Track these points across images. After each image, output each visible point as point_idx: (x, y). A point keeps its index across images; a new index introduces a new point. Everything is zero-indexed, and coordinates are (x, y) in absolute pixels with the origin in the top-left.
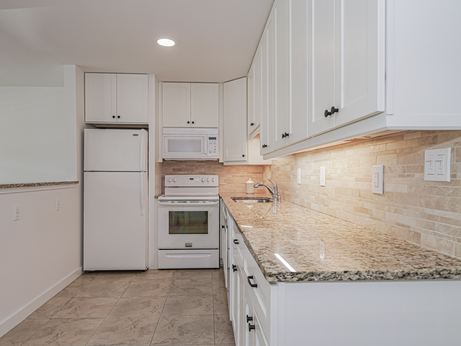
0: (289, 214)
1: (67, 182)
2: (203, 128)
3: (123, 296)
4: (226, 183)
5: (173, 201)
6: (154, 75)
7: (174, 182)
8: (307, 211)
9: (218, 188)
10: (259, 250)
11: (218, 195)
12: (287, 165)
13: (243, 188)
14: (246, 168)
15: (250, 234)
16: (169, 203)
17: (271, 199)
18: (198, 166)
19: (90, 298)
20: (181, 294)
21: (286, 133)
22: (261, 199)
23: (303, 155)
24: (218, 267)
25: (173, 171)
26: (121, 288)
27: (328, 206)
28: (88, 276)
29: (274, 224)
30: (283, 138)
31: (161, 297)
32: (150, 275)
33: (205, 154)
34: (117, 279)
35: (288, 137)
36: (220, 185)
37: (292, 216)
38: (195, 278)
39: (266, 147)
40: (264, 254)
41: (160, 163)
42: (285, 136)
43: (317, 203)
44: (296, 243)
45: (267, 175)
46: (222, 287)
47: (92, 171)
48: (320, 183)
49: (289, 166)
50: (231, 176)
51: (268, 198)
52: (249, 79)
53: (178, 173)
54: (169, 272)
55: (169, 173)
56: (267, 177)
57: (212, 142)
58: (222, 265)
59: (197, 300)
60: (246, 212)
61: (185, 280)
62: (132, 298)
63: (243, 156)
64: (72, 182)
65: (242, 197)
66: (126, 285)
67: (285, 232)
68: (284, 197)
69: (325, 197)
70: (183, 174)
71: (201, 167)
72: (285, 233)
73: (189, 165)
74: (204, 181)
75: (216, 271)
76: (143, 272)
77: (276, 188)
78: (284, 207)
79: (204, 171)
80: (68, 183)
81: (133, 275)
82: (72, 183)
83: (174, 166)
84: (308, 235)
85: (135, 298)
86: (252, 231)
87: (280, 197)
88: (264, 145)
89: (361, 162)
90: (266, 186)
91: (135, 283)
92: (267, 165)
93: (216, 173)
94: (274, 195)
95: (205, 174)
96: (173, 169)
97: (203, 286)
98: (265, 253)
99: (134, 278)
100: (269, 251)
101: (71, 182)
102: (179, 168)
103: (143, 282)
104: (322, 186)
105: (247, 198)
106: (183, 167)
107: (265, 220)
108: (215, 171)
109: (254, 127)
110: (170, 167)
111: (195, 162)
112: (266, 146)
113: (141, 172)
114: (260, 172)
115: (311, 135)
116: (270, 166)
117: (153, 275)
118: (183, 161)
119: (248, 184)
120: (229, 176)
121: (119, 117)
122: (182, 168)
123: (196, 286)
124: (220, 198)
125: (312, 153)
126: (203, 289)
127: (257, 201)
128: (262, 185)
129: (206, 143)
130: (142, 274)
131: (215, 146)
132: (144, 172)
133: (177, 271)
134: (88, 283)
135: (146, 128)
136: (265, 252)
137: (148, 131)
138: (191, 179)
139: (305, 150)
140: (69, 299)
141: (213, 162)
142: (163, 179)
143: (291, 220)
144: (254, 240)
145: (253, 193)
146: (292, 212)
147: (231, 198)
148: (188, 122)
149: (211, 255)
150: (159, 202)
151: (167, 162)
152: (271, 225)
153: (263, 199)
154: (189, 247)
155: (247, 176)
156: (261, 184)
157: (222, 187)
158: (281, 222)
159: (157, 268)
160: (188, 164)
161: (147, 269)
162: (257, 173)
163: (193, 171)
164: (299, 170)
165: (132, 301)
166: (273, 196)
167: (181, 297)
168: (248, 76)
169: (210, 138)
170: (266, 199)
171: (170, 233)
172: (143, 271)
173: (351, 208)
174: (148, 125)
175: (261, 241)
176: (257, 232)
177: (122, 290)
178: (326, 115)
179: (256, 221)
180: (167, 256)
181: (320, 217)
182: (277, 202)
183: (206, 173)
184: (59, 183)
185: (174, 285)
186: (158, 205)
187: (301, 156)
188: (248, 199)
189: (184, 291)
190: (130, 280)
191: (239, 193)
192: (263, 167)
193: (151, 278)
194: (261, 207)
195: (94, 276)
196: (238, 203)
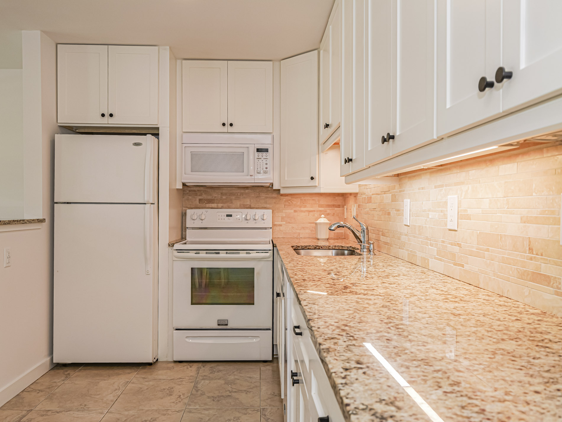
0: (391, 279)
1: (24, 220)
2: (247, 134)
3: (111, 410)
4: (285, 223)
5: (197, 251)
6: (168, 47)
7: (201, 221)
8: (423, 272)
9: (271, 230)
10: (342, 370)
11: (271, 242)
12: (385, 192)
13: (312, 231)
14: (316, 198)
15: (323, 327)
16: (192, 254)
17: (358, 249)
18: (239, 194)
19: (58, 412)
20: (207, 407)
21: (388, 134)
22: (341, 248)
23: (415, 176)
24: (271, 359)
25: (199, 203)
26: (111, 394)
27: (463, 266)
28: (61, 371)
29: (367, 301)
30: (383, 143)
31: (174, 412)
32: (160, 372)
33: (251, 176)
34: (105, 378)
35: (393, 141)
36: (274, 225)
37: (399, 284)
38: (232, 377)
39: (350, 162)
40: (355, 385)
41: (177, 189)
42: (387, 140)
43: (441, 260)
44: (418, 352)
45: (350, 209)
46: (276, 395)
47: (68, 203)
48: (446, 225)
49: (389, 196)
50: (292, 211)
51: (352, 248)
52: (322, 52)
53: (207, 205)
54: (191, 367)
55: (194, 207)
56: (351, 212)
57: (262, 156)
58: (277, 355)
59: (233, 418)
60: (315, 276)
61: (215, 381)
62: (126, 413)
63: (312, 178)
64: (33, 220)
65: (310, 246)
66: (119, 389)
67: (391, 321)
68: (379, 247)
69: (456, 249)
70: (216, 207)
71: (244, 196)
72: (392, 324)
73: (226, 194)
74: (250, 219)
75: (266, 366)
76: (148, 366)
77: (367, 231)
78: (381, 264)
79: (248, 203)
80: (26, 222)
81: (133, 370)
82: (33, 222)
83: (201, 195)
84: (438, 329)
85: (131, 412)
86: (327, 319)
87: (374, 247)
88: (348, 158)
89: (534, 186)
90: (349, 228)
91: (133, 385)
92: (351, 194)
93: (268, 206)
94: (363, 244)
95: (250, 208)
96: (200, 200)
97: (245, 392)
98: (357, 379)
99: (133, 376)
100: (364, 373)
101: (31, 221)
102: (209, 197)
103: (147, 383)
104: (450, 230)
105: (317, 247)
106: (215, 197)
107: (351, 292)
108: (266, 203)
109: (329, 130)
110: (195, 197)
111: (234, 189)
112: (350, 160)
113: (145, 204)
114: (339, 205)
115: (442, 133)
116: (355, 195)
117: (165, 371)
118: (215, 187)
119: (320, 223)
120: (290, 211)
121: (111, 115)
122: (213, 198)
123: (232, 393)
124: (273, 246)
125: (431, 173)
126: (244, 398)
127: (334, 251)
128: (344, 227)
129: (251, 157)
130: (147, 369)
131: (266, 162)
132: (152, 204)
133: (204, 364)
134: (59, 384)
135: (155, 133)
136: (356, 377)
137: (158, 139)
138: (228, 216)
139: (421, 166)
140: (24, 413)
141: (264, 189)
142: (184, 215)
143: (398, 292)
144: (332, 340)
145: (328, 239)
146: (397, 275)
147: (292, 247)
148: (224, 125)
149: (258, 339)
150: (176, 253)
151: (189, 189)
152: (361, 304)
153: (344, 249)
154: (223, 325)
155: (317, 211)
156: (341, 224)
157: (277, 228)
158: (380, 297)
159: (172, 360)
160: (224, 191)
161: (155, 361)
162: (334, 206)
163: (232, 203)
164: (407, 202)
165: (125, 419)
166: (361, 245)
167: (207, 412)
168: (320, 48)
169: (258, 150)
170: (349, 249)
171: (192, 304)
172: (150, 364)
173: (511, 272)
174: (158, 129)
175: (345, 345)
176: (336, 321)
177: (111, 397)
178: (483, 87)
179: (334, 295)
180: (187, 340)
181: (449, 286)
182: (369, 256)
183: (252, 206)
184: (10, 223)
185: (197, 391)
186: (174, 257)
187: (410, 178)
188: (319, 249)
189: (214, 400)
190: (127, 380)
191: (304, 238)
192: (344, 196)
193: (161, 377)
194: (341, 265)
195: (70, 371)
196: (302, 257)
